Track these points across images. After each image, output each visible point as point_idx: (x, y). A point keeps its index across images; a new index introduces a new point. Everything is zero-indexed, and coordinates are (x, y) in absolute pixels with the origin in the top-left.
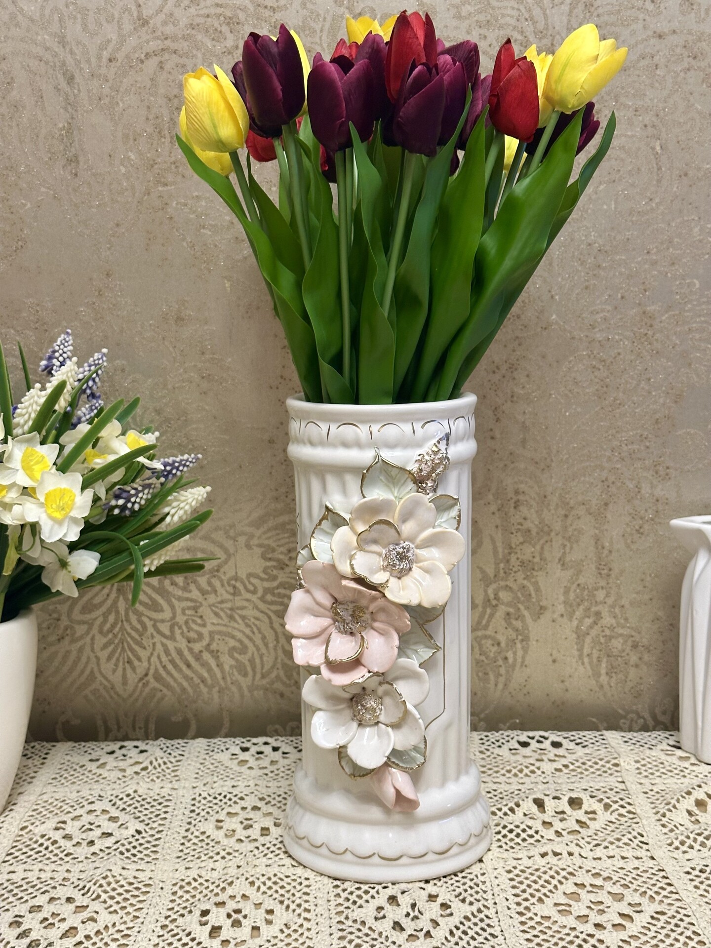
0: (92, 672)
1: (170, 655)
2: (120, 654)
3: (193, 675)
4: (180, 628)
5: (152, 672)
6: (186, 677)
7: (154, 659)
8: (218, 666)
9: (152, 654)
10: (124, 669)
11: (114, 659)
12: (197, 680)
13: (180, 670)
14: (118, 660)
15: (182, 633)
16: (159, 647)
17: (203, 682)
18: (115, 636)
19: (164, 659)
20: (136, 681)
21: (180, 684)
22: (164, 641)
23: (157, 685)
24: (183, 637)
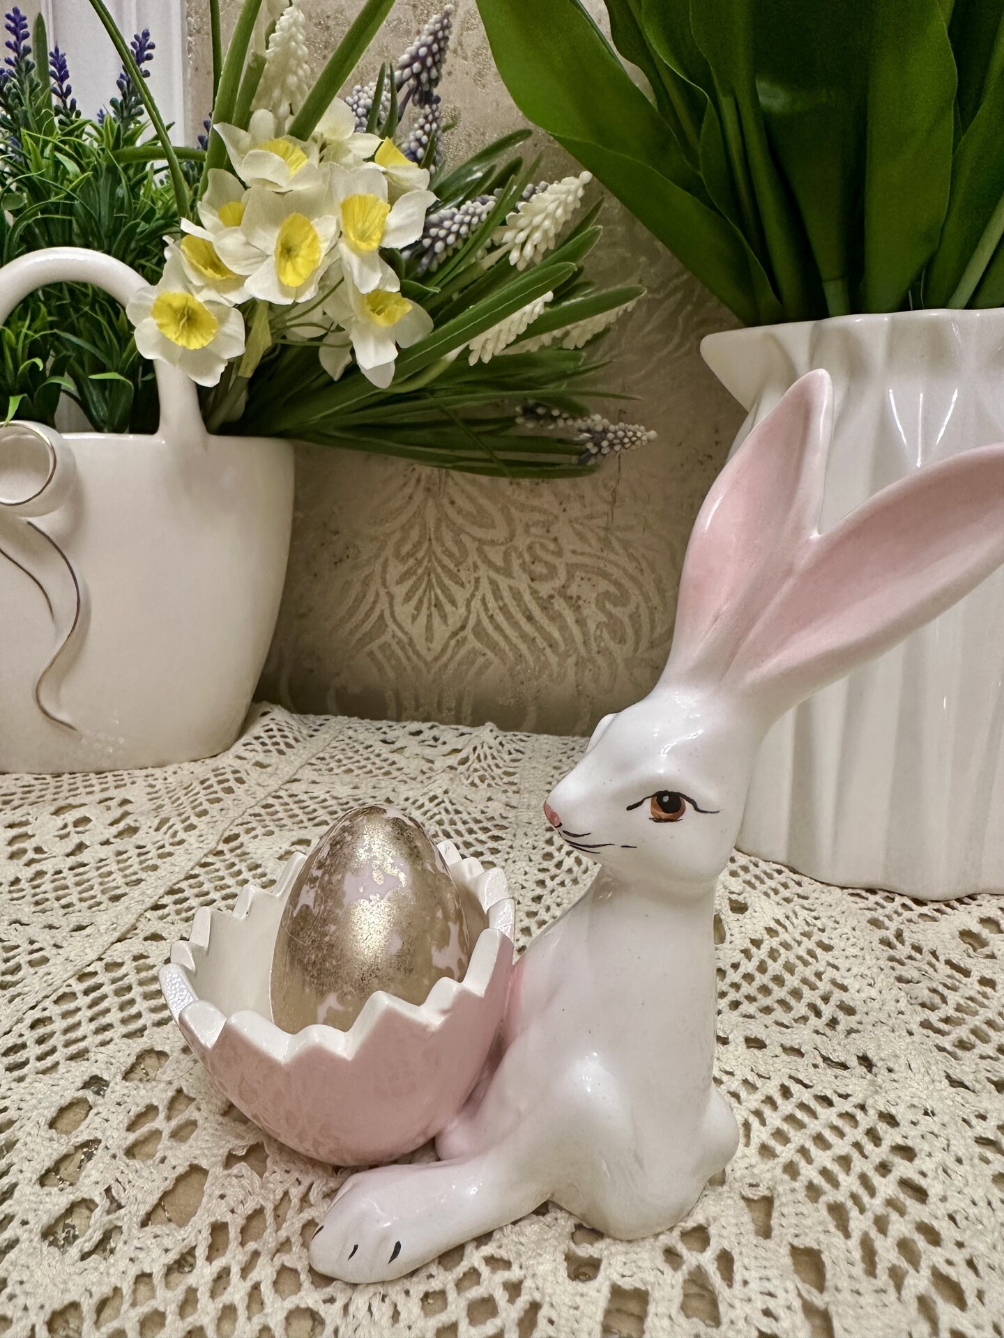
0: (381, 616)
1: (502, 599)
2: (425, 591)
3: (536, 634)
4: (520, 556)
5: (472, 622)
6: (523, 636)
7: (476, 603)
8: (577, 622)
9: (473, 596)
10: (430, 616)
11: (416, 599)
12: (540, 642)
13: (516, 625)
14: (421, 601)
15: (523, 566)
16: (484, 583)
17: (551, 646)
18: (419, 562)
19: (492, 604)
20: (447, 635)
21: (514, 647)
22: (493, 575)
23: (478, 645)
24: (524, 570)
